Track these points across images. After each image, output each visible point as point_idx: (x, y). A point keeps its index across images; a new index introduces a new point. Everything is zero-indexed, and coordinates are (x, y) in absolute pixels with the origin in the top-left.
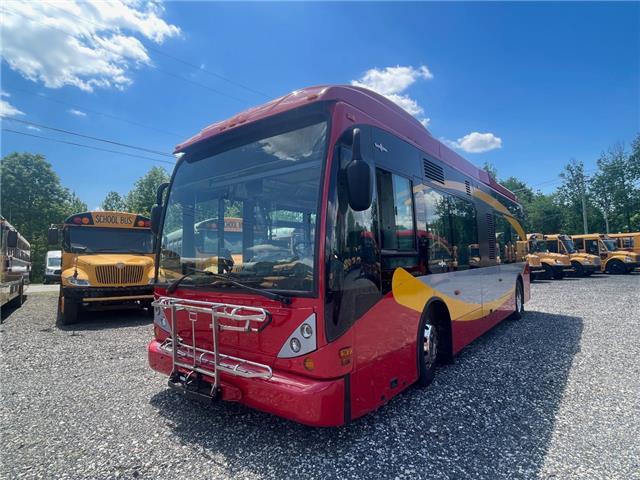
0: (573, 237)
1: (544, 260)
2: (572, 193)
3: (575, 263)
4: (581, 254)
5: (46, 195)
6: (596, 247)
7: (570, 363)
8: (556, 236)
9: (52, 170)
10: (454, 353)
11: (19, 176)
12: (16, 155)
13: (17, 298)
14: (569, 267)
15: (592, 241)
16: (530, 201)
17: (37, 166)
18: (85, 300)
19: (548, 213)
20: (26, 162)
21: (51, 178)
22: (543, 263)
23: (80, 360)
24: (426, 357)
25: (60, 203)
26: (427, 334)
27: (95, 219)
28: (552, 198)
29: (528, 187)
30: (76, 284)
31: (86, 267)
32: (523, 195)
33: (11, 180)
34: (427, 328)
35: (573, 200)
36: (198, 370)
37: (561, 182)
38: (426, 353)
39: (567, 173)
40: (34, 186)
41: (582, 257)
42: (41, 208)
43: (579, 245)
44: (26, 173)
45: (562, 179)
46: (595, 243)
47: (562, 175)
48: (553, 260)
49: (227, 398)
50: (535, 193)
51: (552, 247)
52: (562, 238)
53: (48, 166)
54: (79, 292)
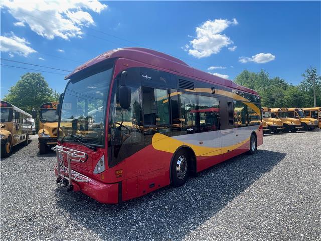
0: (304, 109)
1: (285, 122)
2: (309, 85)
3: (303, 124)
4: (307, 119)
5: (42, 92)
6: (317, 114)
7: (259, 177)
8: (294, 109)
9: (44, 80)
10: (197, 172)
11: (30, 83)
12: (29, 74)
13: (26, 141)
14: (300, 126)
15: (315, 111)
16: (285, 90)
17: (38, 79)
18: (47, 143)
19: (295, 96)
20: (33, 77)
21: (44, 84)
22: (284, 124)
23: (37, 171)
24: (177, 174)
25: (49, 96)
26: (179, 162)
27: (53, 106)
28: (298, 88)
29: (286, 82)
30: (44, 136)
31: (48, 128)
32: (282, 86)
33: (26, 85)
34: (180, 160)
35: (310, 88)
36: (66, 178)
37: (303, 79)
38: (178, 171)
39: (307, 74)
40: (37, 88)
41: (308, 120)
42: (41, 98)
43: (307, 114)
44: (33, 82)
45: (304, 78)
46: (316, 112)
47: (304, 75)
48: (290, 122)
49: (75, 190)
50: (289, 85)
51: (291, 115)
52: (297, 111)
53: (43, 78)
54: (45, 140)
